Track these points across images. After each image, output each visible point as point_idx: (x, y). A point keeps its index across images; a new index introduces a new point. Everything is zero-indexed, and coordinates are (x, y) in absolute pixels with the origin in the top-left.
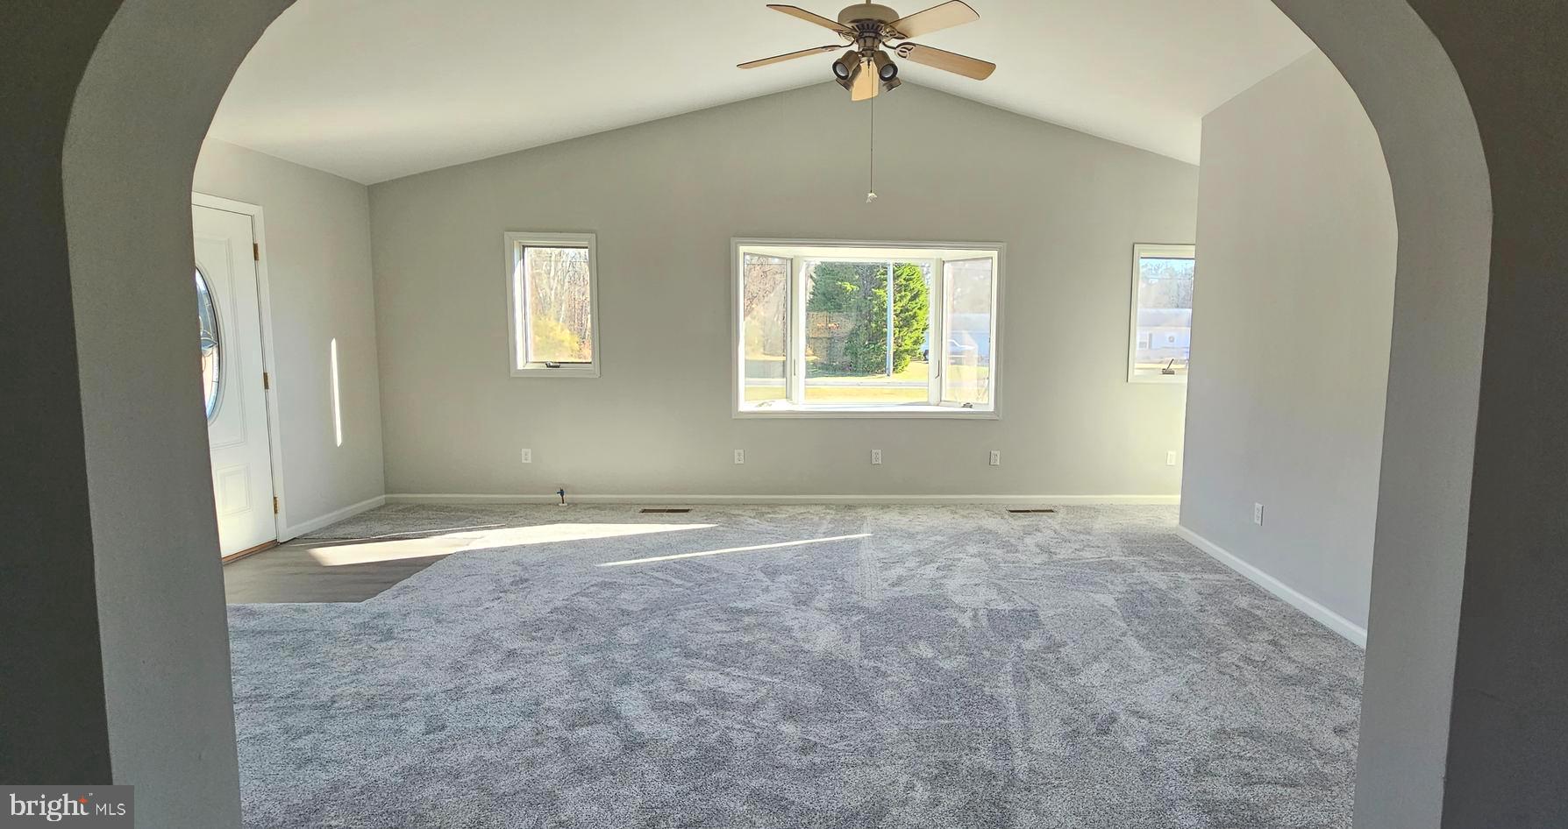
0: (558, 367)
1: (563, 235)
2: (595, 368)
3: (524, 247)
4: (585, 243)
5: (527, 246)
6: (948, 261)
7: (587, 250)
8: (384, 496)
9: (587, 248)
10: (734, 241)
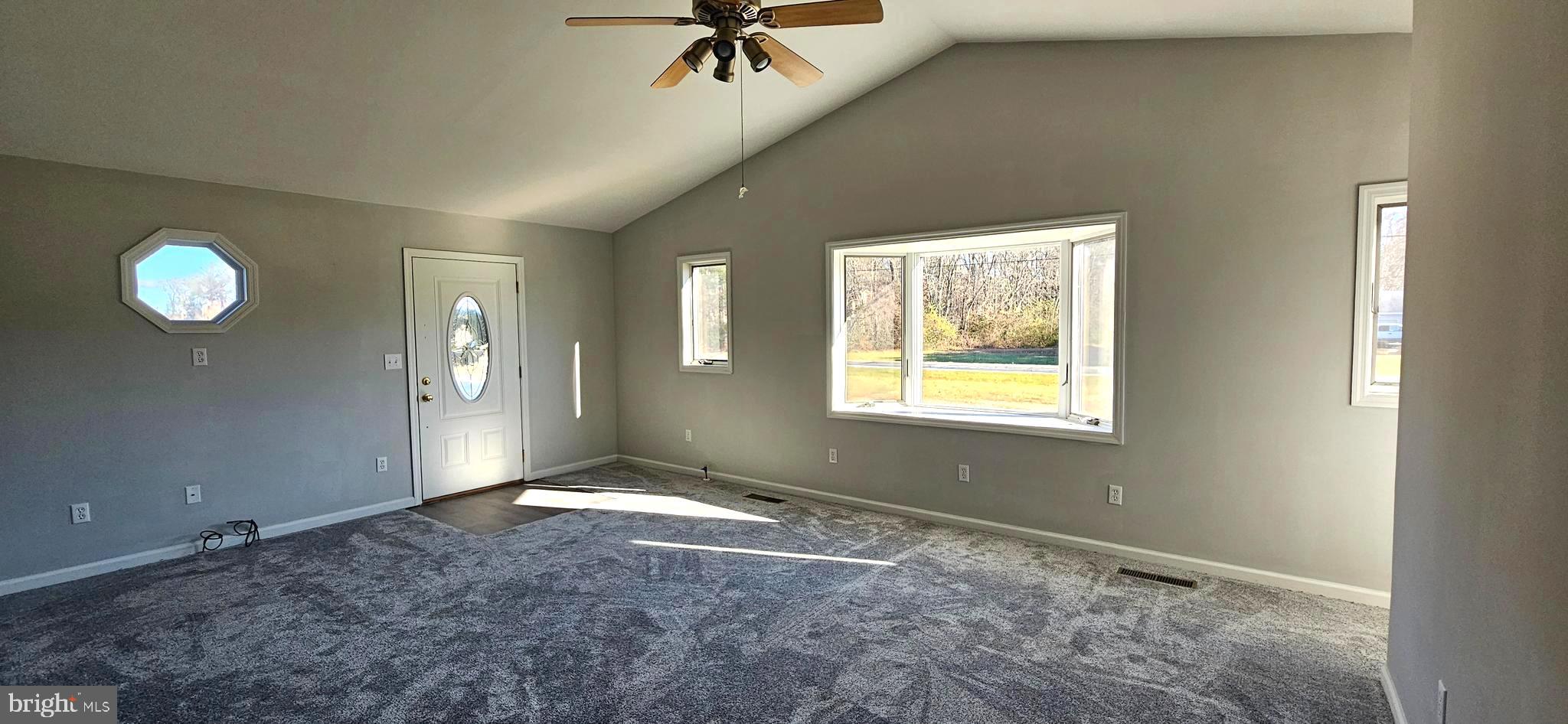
0: (711, 364)
1: (710, 255)
2: (729, 365)
3: (693, 267)
4: (723, 260)
5: (695, 267)
6: (1080, 242)
7: (725, 266)
8: (616, 456)
9: (724, 264)
10: (828, 245)
